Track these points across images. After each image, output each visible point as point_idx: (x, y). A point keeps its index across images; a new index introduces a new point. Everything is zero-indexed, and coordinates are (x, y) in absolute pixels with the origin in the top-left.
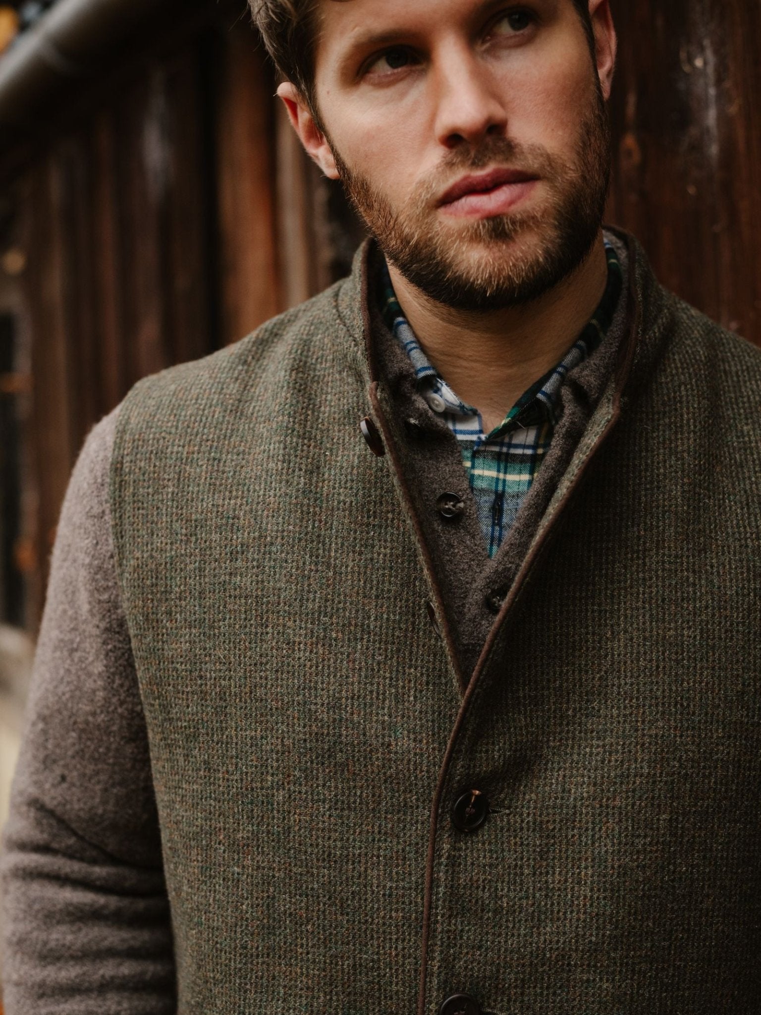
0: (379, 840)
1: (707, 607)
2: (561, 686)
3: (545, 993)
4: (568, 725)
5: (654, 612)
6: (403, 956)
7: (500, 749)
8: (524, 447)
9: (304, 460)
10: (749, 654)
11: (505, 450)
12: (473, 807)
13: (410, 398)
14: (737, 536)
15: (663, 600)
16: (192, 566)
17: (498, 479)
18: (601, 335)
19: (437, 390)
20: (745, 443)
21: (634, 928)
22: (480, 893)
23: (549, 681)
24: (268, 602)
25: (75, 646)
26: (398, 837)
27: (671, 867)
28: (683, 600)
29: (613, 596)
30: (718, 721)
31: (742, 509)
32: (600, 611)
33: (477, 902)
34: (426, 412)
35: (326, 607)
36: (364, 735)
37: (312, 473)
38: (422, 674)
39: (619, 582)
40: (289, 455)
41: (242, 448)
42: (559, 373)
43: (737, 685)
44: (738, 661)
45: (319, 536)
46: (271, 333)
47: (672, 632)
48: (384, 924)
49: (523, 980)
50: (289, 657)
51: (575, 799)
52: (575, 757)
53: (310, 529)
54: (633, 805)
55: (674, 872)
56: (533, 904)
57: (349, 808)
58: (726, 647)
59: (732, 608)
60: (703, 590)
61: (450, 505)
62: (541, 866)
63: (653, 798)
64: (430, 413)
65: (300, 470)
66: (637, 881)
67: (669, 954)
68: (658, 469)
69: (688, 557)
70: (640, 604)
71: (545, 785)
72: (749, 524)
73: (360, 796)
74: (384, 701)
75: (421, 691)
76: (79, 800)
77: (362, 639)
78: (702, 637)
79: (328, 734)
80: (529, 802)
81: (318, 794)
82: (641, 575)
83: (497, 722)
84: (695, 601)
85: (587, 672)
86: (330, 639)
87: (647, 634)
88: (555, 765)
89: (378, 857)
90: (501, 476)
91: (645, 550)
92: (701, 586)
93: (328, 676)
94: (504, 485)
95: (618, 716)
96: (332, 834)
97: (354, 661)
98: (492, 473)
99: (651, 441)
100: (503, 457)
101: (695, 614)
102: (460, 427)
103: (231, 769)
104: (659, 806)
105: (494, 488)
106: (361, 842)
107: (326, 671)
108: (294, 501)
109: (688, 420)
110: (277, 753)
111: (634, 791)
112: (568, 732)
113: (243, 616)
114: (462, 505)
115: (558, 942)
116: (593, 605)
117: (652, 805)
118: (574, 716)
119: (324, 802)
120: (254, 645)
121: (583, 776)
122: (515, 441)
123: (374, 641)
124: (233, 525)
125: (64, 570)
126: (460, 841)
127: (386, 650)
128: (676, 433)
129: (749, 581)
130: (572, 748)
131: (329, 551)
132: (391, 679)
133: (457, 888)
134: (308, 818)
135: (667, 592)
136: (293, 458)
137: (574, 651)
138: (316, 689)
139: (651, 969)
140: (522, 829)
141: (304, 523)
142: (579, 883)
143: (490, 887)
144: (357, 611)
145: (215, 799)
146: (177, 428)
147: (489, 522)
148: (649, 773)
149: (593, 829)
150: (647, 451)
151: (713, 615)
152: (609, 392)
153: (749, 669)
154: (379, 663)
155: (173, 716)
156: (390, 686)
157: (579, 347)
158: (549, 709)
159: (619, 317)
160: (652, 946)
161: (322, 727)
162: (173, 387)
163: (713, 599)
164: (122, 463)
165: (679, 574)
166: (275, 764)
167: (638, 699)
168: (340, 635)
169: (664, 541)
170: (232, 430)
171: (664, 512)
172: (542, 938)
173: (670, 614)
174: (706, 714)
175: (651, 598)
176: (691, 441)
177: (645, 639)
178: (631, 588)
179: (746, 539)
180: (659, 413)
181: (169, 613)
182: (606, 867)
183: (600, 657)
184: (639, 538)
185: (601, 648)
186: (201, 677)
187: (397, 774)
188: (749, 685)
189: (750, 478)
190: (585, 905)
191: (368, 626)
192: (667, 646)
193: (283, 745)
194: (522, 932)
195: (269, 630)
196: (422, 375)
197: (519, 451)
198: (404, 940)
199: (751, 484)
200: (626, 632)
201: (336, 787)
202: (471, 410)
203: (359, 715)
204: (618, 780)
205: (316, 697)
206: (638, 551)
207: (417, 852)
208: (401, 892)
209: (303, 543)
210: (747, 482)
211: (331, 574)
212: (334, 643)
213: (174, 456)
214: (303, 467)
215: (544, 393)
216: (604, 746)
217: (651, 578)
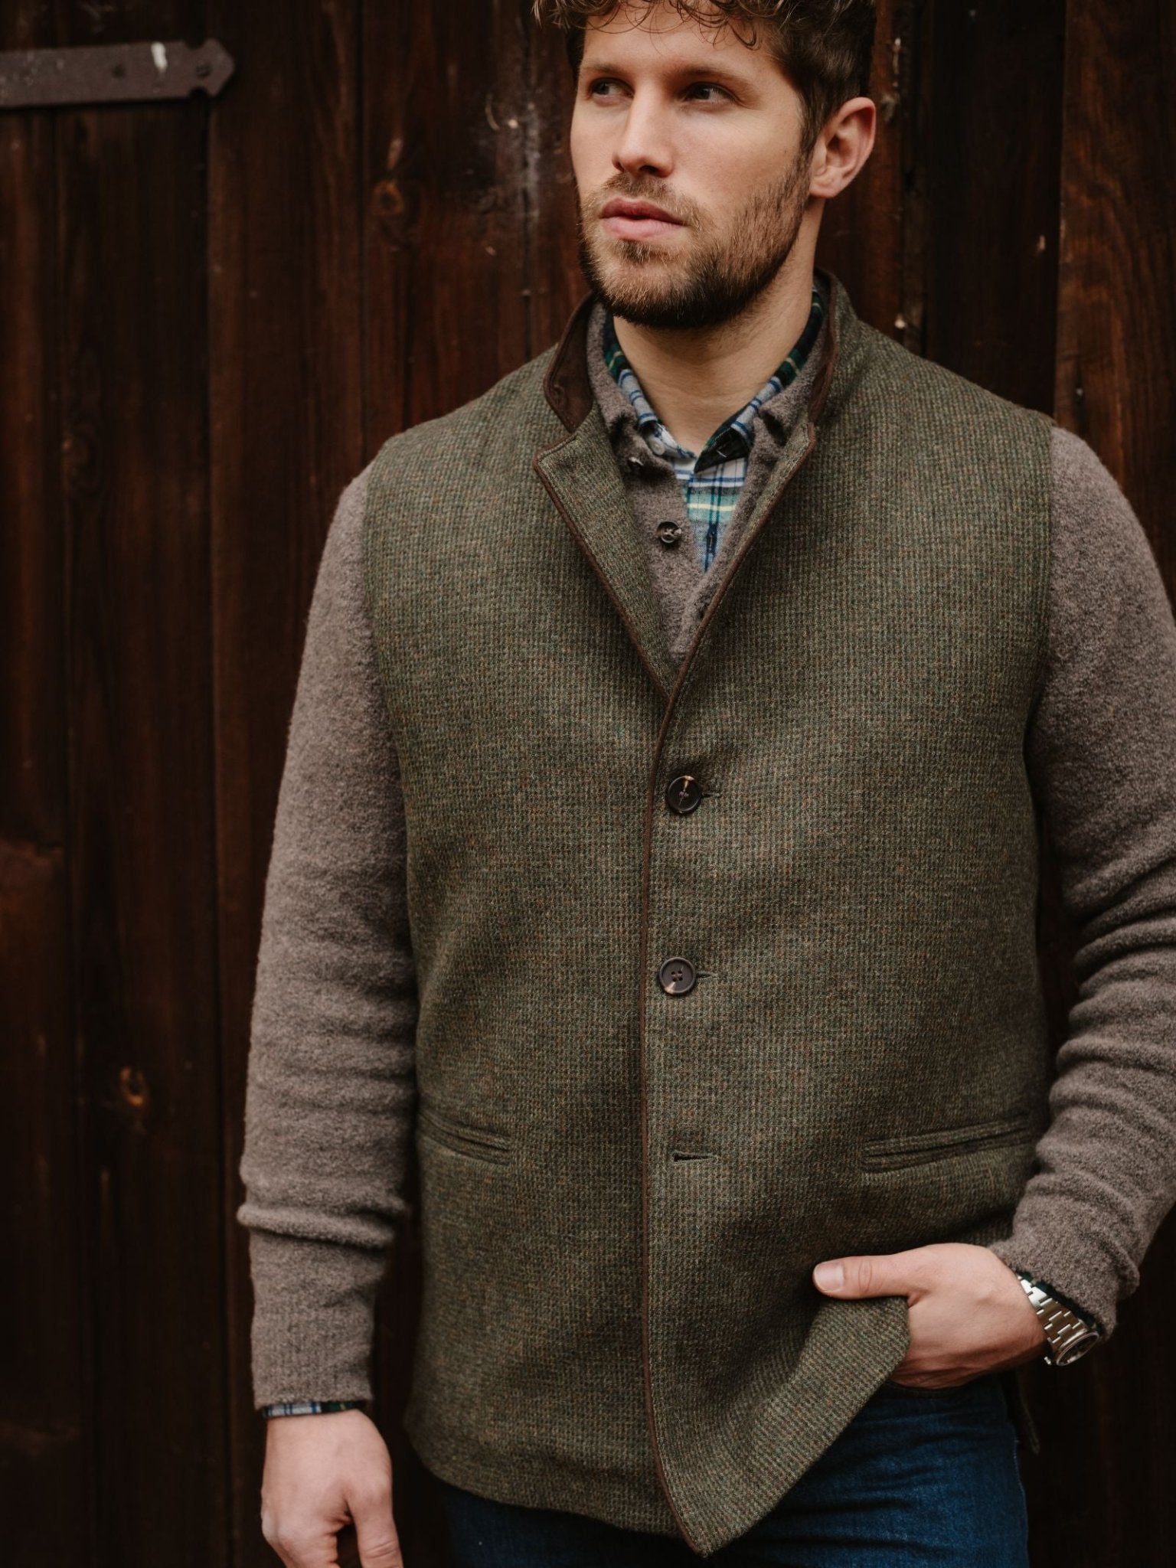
0: (607, 830)
1: (893, 605)
2: (764, 682)
3: (753, 953)
4: (771, 716)
5: (845, 612)
6: (630, 932)
7: (707, 737)
8: (735, 480)
9: (536, 501)
10: (934, 646)
11: (717, 484)
12: (687, 791)
13: (631, 440)
14: (922, 541)
15: (853, 602)
16: (436, 601)
17: (711, 511)
18: (797, 372)
19: (658, 435)
20: (934, 460)
21: (832, 892)
22: (693, 866)
23: (752, 678)
24: (505, 627)
25: (339, 693)
26: (623, 826)
27: (865, 837)
28: (871, 600)
29: (808, 601)
30: (906, 706)
31: (928, 517)
32: (797, 615)
33: (690, 874)
34: (645, 450)
35: (556, 626)
36: (591, 736)
37: (543, 511)
38: (643, 682)
39: (814, 588)
40: (524, 497)
41: (483, 496)
42: (754, 406)
43: (922, 674)
44: (922, 652)
45: (549, 565)
46: (508, 390)
47: (861, 629)
48: (613, 904)
49: (733, 942)
50: (524, 672)
51: (778, 780)
52: (778, 743)
53: (541, 559)
54: (829, 782)
55: (868, 842)
56: (740, 874)
57: (579, 804)
58: (911, 640)
59: (916, 605)
60: (890, 590)
61: (669, 532)
62: (748, 841)
63: (847, 775)
64: (649, 452)
65: (533, 509)
66: (834, 850)
67: (866, 917)
68: (848, 487)
69: (875, 563)
70: (832, 606)
71: (751, 770)
72: (935, 530)
73: (589, 792)
74: (608, 706)
75: (642, 697)
76: (349, 855)
77: (589, 653)
78: (889, 632)
79: (559, 738)
80: (737, 785)
81: (552, 793)
82: (833, 581)
83: (704, 714)
84: (882, 600)
85: (786, 669)
86: (561, 654)
87: (839, 631)
88: (761, 752)
89: (606, 845)
90: (715, 508)
91: (836, 559)
92: (887, 588)
93: (559, 687)
94: (718, 517)
95: (815, 704)
96: (565, 827)
97: (582, 673)
98: (707, 506)
99: (842, 464)
100: (716, 491)
101: (882, 612)
102: (678, 467)
103: (477, 779)
104: (853, 783)
105: (708, 519)
106: (590, 832)
107: (557, 683)
108: (527, 536)
109: (876, 443)
110: (515, 760)
111: (830, 769)
112: (771, 723)
113: (482, 641)
114: (679, 531)
115: (763, 907)
116: (790, 609)
117: (847, 781)
118: (776, 709)
119: (557, 799)
120: (492, 666)
121: (784, 759)
122: (725, 476)
123: (600, 654)
124: (474, 562)
125: (327, 624)
126: (675, 821)
127: (610, 662)
128: (865, 455)
129: (932, 581)
130: (775, 736)
131: (559, 577)
132: (615, 687)
133: (672, 862)
134: (543, 815)
135: (856, 593)
136: (526, 499)
137: (774, 651)
138: (548, 699)
139: (849, 931)
140: (731, 809)
141: (536, 555)
142: (782, 853)
143: (702, 860)
144: (584, 628)
145: (464, 809)
146: (424, 481)
147: (704, 549)
148: (843, 753)
149: (794, 805)
150: (839, 472)
151: (899, 613)
152: (804, 421)
153: (934, 659)
154: (604, 673)
155: (423, 739)
156: (614, 693)
157: (774, 383)
158: (754, 703)
159: (815, 354)
160: (850, 909)
161: (554, 732)
162: (419, 446)
163: (899, 599)
164: (375, 517)
165: (867, 578)
166: (513, 770)
167: (831, 689)
168: (569, 650)
169: (853, 550)
170: (475, 481)
171: (854, 525)
172: (749, 905)
173: (859, 614)
174: (895, 699)
175: (842, 600)
176: (879, 461)
177: (837, 636)
178: (825, 592)
179: (930, 544)
180: (850, 440)
181: (416, 645)
182: (806, 838)
183: (797, 655)
184: (831, 549)
185: (798, 647)
186: (447, 700)
187: (620, 768)
188: (934, 673)
189: (937, 490)
190: (787, 873)
191: (594, 641)
192: (857, 641)
193: (520, 752)
194: (731, 899)
195: (506, 650)
196: (644, 420)
197: (731, 485)
198: (630, 918)
199: (938, 496)
200: (820, 631)
201: (567, 785)
202: (689, 453)
203: (586, 719)
204: (815, 760)
205: (548, 705)
206: (830, 561)
207: (639, 838)
208: (626, 875)
209: (534, 572)
210: (935, 494)
211: (560, 597)
212: (563, 657)
213: (421, 506)
214: (536, 506)
215: (739, 424)
216: (803, 732)
217: (841, 583)
